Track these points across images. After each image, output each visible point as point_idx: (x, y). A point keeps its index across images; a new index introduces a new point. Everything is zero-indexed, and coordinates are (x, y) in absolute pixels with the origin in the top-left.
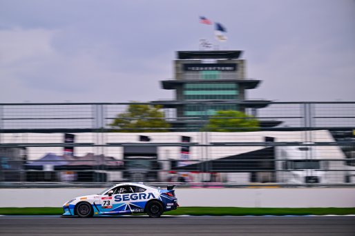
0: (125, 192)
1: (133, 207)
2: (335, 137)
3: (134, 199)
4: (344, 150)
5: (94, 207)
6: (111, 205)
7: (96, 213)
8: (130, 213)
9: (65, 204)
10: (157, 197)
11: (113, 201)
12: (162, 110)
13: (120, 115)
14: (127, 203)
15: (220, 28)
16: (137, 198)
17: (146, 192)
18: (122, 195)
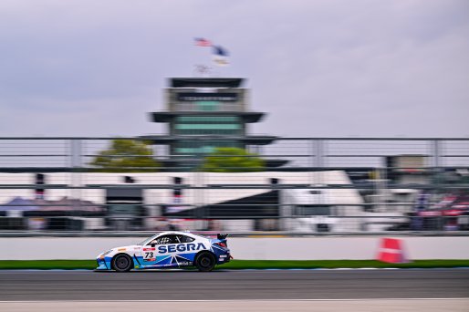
0: (170, 242)
1: (179, 260)
2: (352, 178)
3: (180, 250)
4: (362, 194)
5: (134, 260)
6: (154, 257)
7: (137, 266)
8: (177, 267)
9: (99, 257)
10: (208, 248)
11: (156, 253)
12: (149, 147)
13: (103, 152)
14: (173, 255)
15: (220, 52)
16: (185, 249)
17: (195, 243)
18: (167, 245)
